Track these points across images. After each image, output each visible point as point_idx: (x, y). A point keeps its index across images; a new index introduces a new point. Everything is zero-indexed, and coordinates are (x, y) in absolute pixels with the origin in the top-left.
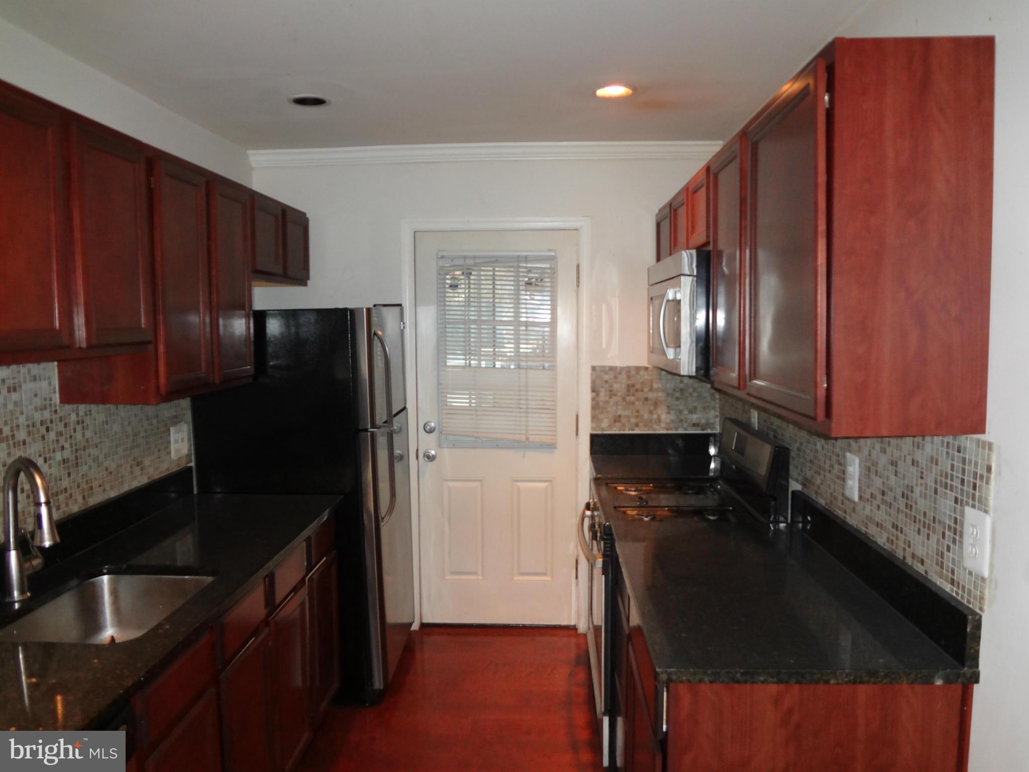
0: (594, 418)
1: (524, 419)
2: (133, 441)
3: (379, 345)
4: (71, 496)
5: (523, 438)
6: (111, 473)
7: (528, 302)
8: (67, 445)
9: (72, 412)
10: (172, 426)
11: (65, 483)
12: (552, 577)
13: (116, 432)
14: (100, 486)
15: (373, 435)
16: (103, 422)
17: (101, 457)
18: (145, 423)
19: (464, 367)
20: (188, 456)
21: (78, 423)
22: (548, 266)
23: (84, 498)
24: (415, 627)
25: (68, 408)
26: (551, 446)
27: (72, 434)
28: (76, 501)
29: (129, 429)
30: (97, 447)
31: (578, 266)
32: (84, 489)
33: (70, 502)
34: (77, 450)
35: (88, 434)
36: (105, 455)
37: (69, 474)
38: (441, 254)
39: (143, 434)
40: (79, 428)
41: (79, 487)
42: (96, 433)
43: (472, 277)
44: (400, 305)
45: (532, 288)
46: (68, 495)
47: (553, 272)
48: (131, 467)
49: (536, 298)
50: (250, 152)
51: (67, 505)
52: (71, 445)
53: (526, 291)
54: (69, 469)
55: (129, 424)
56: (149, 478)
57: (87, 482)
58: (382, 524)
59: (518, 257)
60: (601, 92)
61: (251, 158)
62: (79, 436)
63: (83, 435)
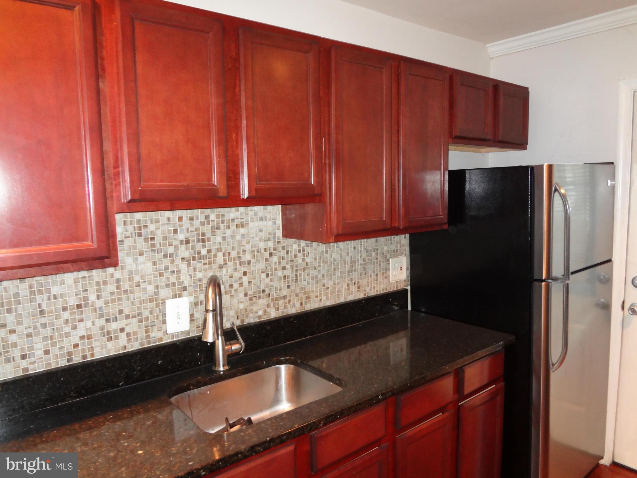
2: (352, 266)
4: (289, 301)
6: (328, 288)
8: (288, 266)
9: (293, 244)
10: (391, 257)
11: (285, 292)
13: (334, 260)
14: (317, 297)
16: (323, 252)
17: (320, 276)
18: (364, 255)
20: (405, 281)
21: (299, 251)
23: (301, 304)
24: (606, 462)
25: (290, 241)
27: (294, 259)
28: (294, 305)
29: (347, 258)
30: (315, 269)
32: (302, 297)
33: (289, 306)
34: (297, 270)
35: (308, 260)
36: (323, 275)
37: (289, 287)
39: (361, 262)
40: (300, 255)
41: (297, 295)
42: (315, 259)
46: (286, 301)
48: (348, 285)
50: (487, 45)
51: (285, 307)
52: (292, 267)
54: (288, 283)
55: (348, 254)
56: (365, 294)
57: (305, 293)
62: (299, 260)
63: (304, 260)
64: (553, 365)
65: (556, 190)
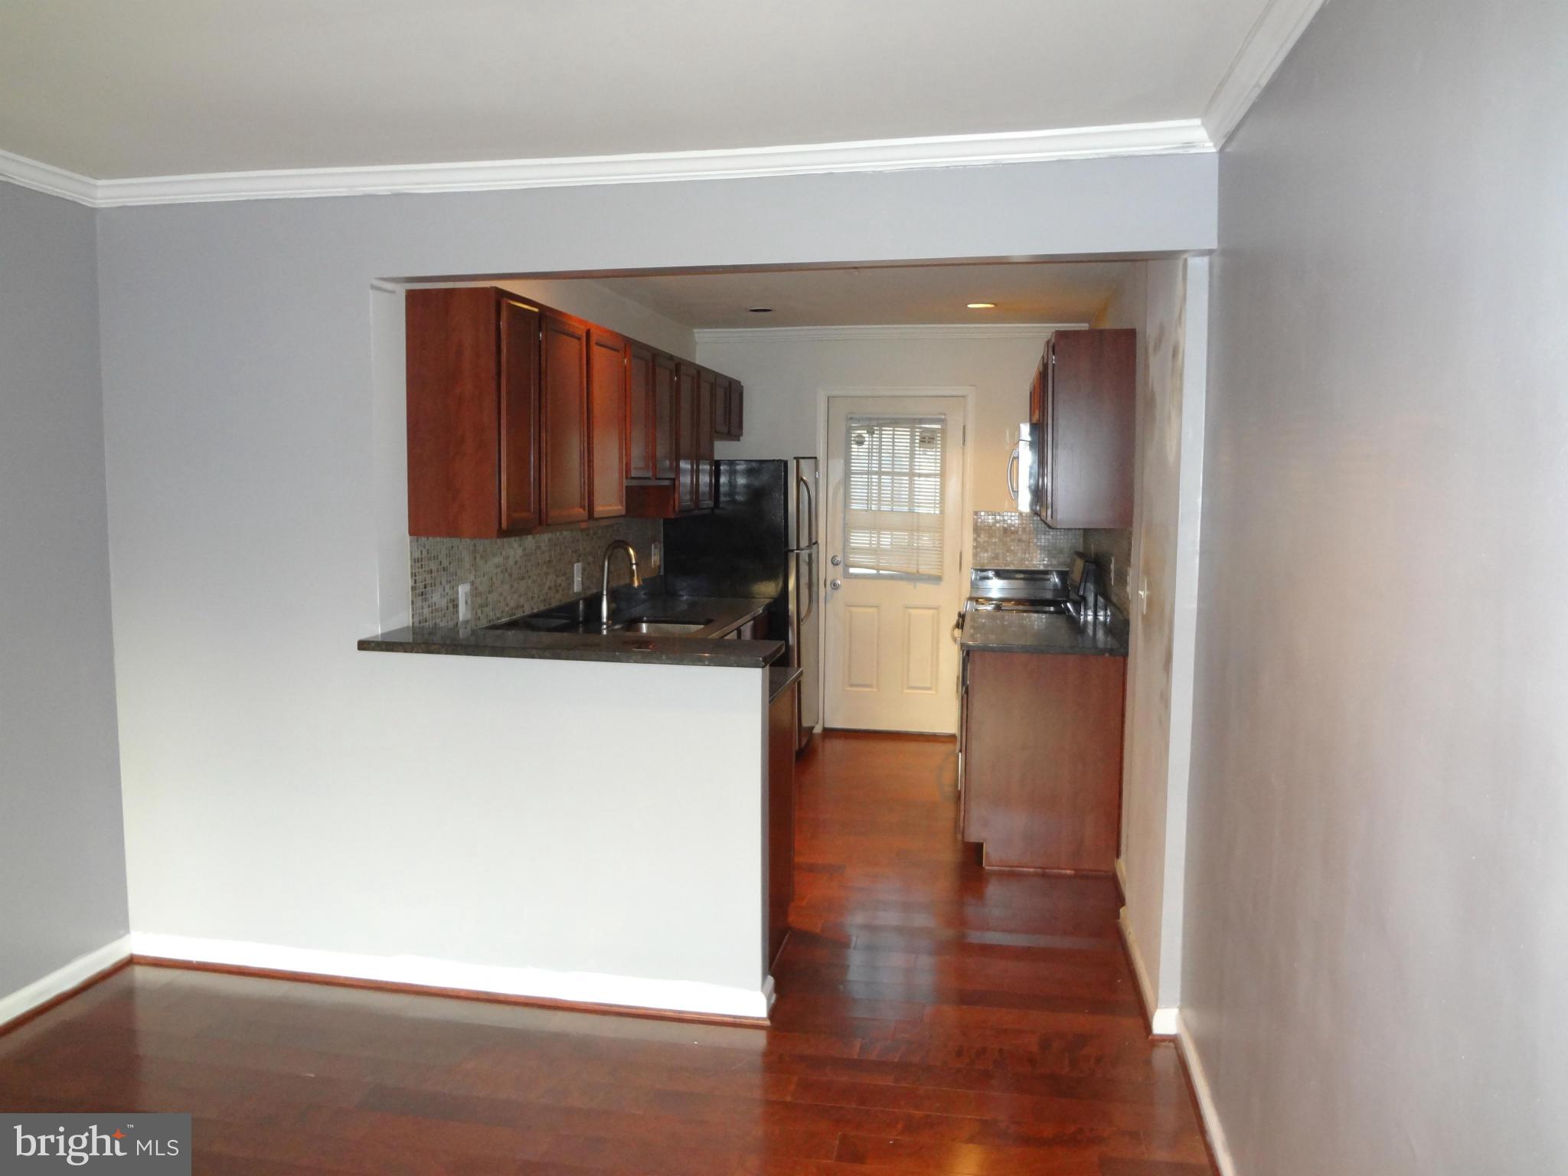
0: (975, 555)
1: (915, 554)
3: (805, 487)
5: (915, 571)
7: (921, 456)
12: (936, 691)
15: (798, 555)
19: (866, 511)
20: (659, 567)
22: (939, 426)
24: (818, 730)
26: (937, 579)
31: (964, 427)
38: (850, 416)
43: (874, 436)
44: (815, 458)
45: (925, 445)
47: (943, 431)
49: (928, 453)
50: (695, 330)
53: (920, 447)
58: (801, 623)
59: (915, 419)
60: (970, 306)
61: (696, 335)
64: (803, 620)
65: (802, 479)
